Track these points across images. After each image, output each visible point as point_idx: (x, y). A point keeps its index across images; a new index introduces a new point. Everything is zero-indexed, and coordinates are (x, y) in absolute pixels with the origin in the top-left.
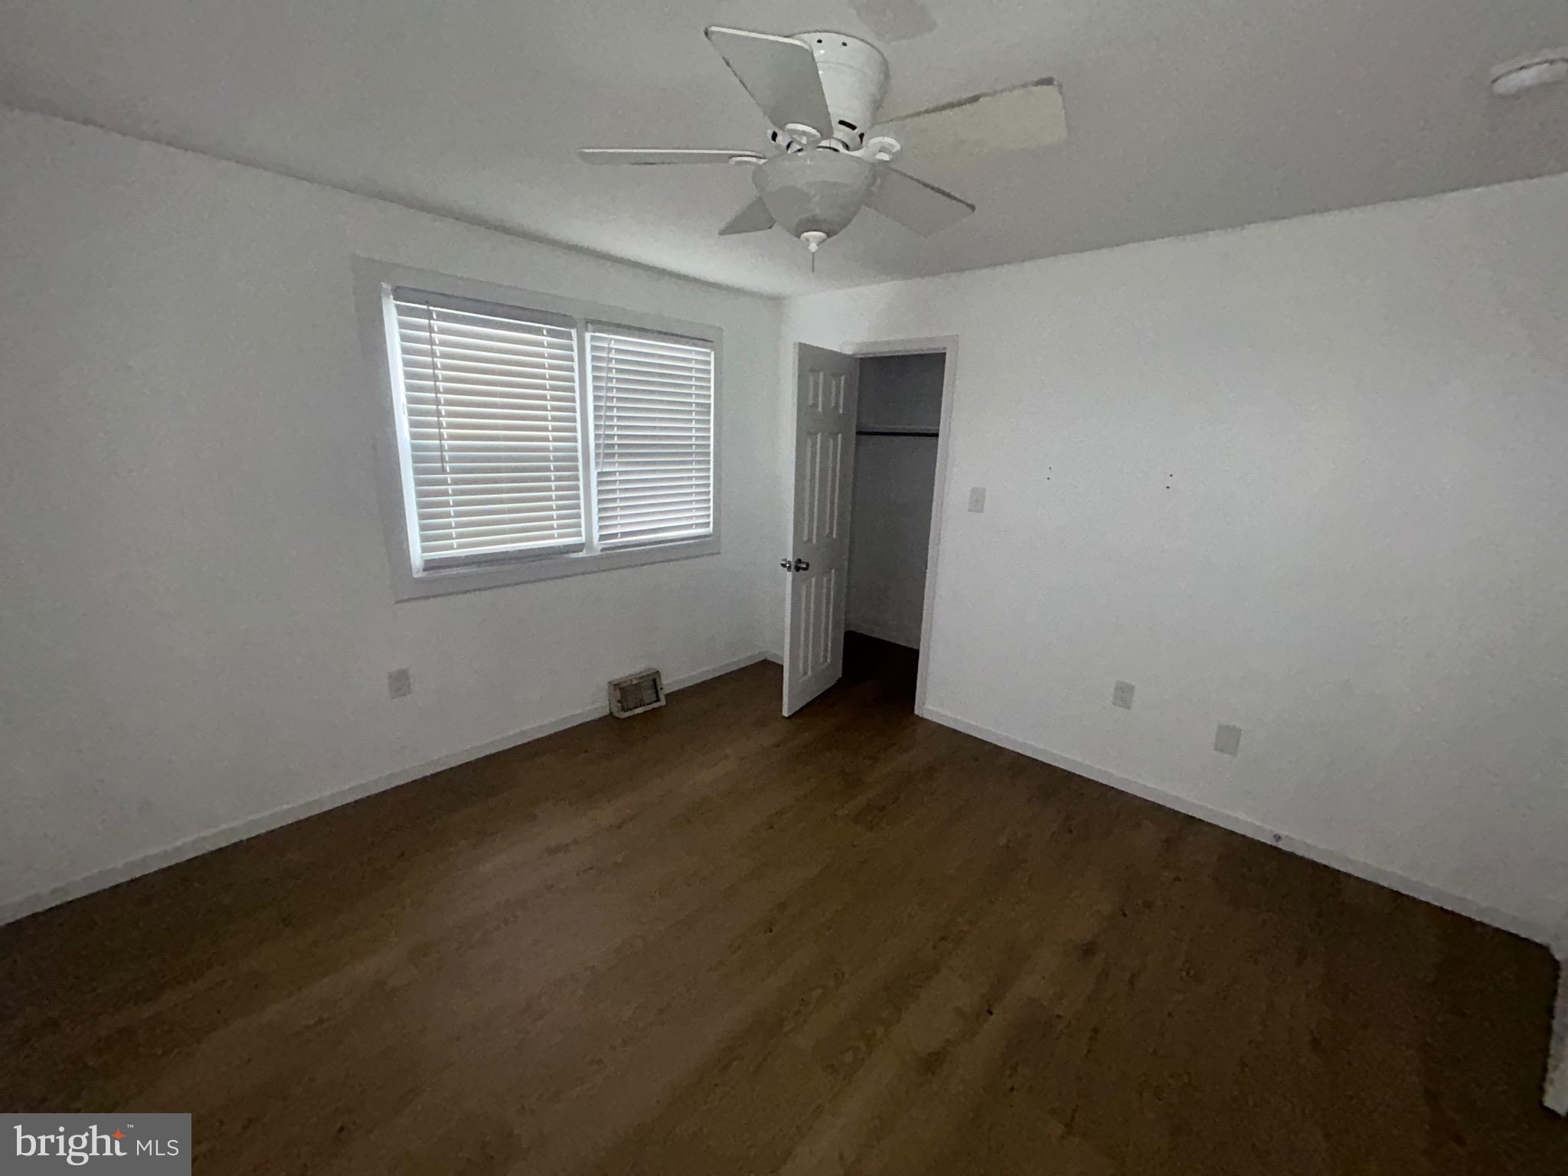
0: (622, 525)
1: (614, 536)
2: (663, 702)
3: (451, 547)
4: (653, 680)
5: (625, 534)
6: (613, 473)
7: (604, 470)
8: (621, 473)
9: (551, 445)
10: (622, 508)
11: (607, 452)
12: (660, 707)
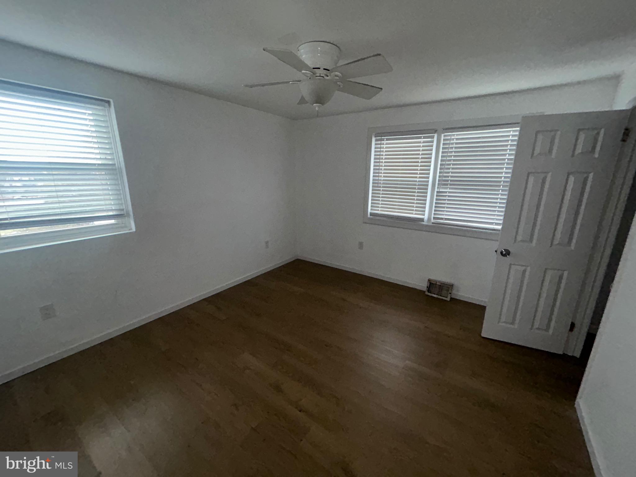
0: (446, 215)
1: (442, 219)
2: (448, 299)
3: (378, 210)
4: (449, 287)
5: (446, 219)
6: (446, 192)
7: (440, 190)
8: (449, 192)
9: (418, 179)
10: (447, 208)
11: (443, 182)
12: (446, 300)
